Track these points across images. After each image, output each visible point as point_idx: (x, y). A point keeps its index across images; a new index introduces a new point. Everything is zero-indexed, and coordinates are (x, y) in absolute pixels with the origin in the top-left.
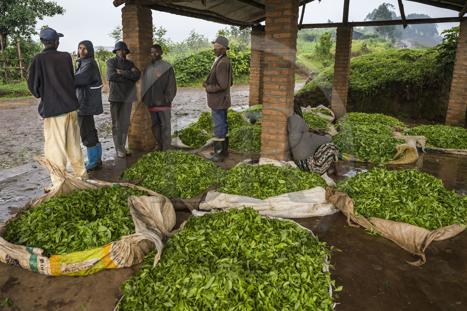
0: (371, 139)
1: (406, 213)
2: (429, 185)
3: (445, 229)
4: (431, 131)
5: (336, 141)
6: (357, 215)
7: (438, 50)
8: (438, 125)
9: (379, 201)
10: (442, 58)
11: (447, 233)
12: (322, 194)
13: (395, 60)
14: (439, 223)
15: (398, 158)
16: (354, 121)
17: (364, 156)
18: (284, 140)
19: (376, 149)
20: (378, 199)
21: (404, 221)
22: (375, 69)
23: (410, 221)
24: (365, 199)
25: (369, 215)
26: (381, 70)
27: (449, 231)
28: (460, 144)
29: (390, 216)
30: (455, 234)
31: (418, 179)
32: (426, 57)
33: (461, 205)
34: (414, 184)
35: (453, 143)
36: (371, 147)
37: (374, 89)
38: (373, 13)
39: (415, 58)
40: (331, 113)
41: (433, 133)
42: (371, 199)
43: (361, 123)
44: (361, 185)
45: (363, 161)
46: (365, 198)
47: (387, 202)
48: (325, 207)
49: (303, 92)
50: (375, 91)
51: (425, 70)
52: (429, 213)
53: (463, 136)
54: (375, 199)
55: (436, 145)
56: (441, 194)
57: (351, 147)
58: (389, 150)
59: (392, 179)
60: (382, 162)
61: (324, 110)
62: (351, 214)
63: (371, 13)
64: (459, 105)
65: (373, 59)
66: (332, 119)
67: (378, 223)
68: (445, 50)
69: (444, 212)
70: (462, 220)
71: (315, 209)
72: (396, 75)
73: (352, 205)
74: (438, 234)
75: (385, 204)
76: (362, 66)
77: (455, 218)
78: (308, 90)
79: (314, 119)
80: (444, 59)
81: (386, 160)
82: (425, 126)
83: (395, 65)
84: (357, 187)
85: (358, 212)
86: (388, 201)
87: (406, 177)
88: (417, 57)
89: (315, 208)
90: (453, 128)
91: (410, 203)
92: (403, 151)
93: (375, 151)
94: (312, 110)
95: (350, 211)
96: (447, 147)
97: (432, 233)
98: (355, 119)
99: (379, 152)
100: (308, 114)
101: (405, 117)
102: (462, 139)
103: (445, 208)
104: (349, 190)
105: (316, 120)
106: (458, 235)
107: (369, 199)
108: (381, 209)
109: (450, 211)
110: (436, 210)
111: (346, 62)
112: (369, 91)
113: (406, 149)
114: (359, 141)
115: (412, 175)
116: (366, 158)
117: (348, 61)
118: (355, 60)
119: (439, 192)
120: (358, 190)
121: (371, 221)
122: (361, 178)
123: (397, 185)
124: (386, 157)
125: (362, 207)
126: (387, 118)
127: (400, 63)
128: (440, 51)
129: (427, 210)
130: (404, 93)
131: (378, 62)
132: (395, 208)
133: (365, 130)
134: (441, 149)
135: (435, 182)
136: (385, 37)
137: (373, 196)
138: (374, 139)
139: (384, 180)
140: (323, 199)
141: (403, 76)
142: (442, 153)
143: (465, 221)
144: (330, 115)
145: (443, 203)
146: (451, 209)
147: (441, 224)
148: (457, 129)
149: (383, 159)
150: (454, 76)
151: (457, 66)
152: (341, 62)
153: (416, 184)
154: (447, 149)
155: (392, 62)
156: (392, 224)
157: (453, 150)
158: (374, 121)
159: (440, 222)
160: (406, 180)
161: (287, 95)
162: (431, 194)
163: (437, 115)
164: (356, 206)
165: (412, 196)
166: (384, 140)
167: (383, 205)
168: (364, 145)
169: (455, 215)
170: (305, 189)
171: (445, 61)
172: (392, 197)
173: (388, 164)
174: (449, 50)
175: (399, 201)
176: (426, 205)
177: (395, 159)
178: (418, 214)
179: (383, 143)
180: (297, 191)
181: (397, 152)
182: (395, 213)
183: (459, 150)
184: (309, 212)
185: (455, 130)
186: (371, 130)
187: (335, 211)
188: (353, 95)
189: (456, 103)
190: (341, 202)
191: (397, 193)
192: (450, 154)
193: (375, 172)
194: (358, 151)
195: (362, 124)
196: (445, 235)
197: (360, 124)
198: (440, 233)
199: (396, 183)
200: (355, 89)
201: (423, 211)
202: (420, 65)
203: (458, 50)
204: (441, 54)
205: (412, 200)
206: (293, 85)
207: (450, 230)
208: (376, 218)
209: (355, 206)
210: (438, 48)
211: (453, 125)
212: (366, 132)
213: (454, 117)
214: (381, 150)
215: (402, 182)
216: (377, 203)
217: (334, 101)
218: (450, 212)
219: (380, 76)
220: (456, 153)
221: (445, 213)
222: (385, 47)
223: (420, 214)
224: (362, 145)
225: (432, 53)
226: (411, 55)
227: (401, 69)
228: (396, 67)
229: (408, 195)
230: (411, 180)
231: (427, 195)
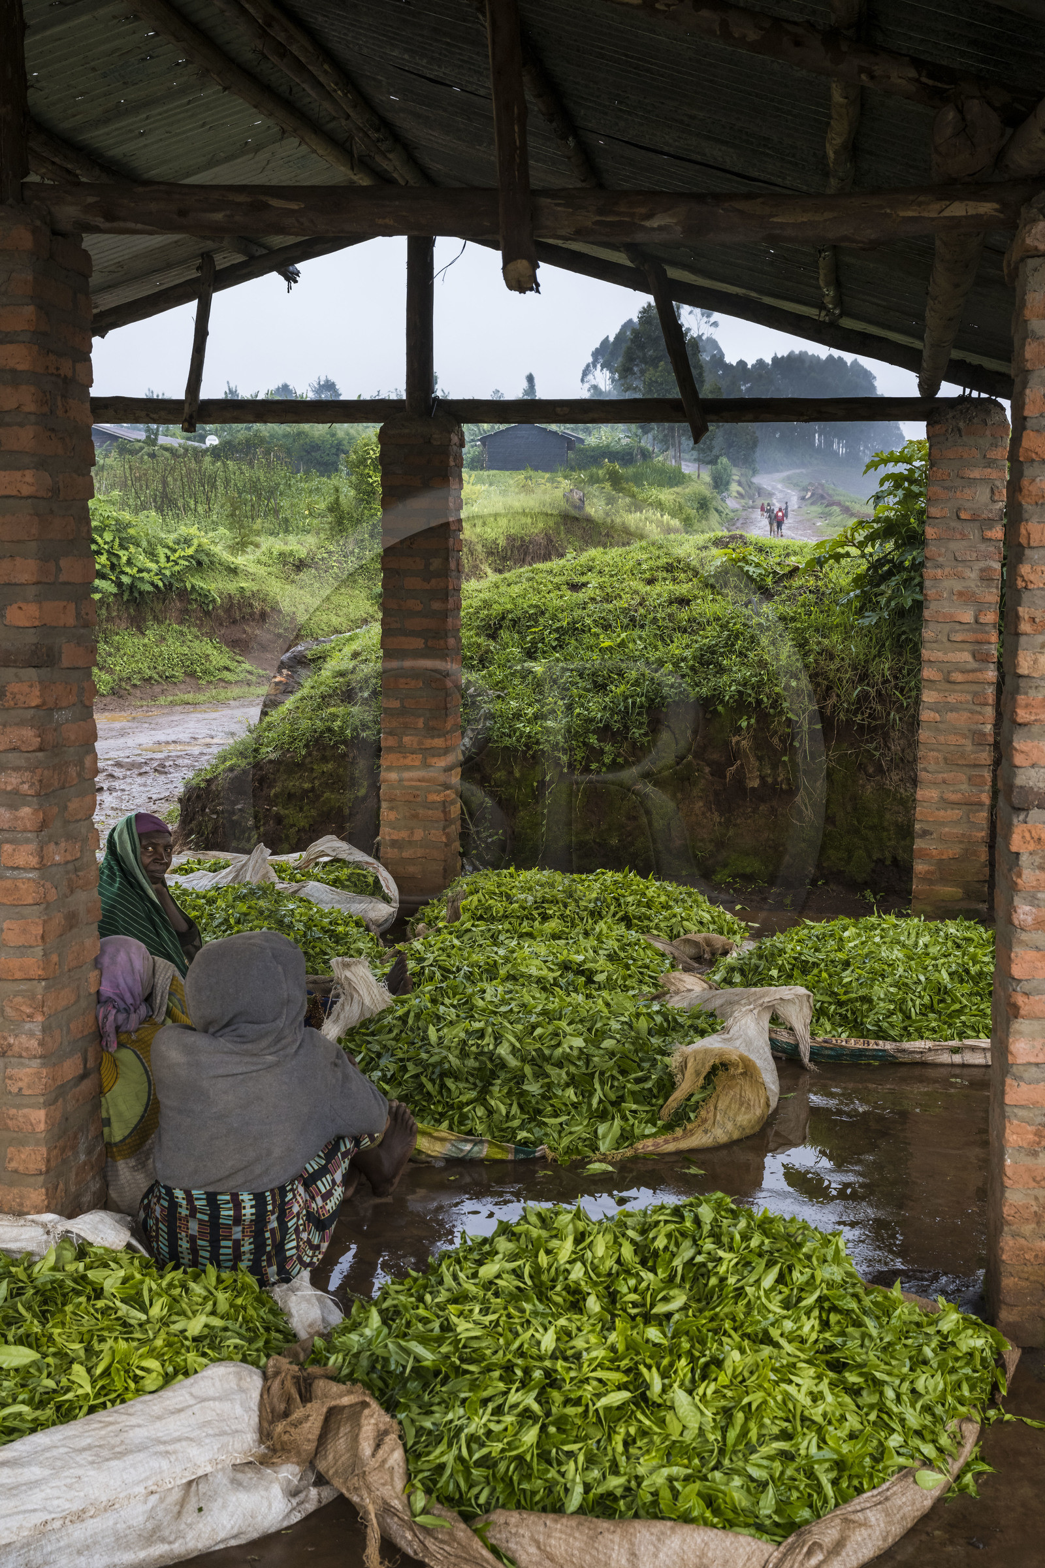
0: (551, 1028)
1: (669, 1456)
2: (781, 1279)
3: (846, 1520)
4: (841, 956)
5: (376, 1048)
6: (425, 1511)
7: (861, 545)
8: (873, 919)
9: (536, 1407)
10: (878, 585)
11: (859, 1535)
12: (239, 1411)
13: (683, 589)
14: (819, 1488)
15: (679, 1119)
16: (493, 919)
17: (516, 1123)
18: (39, 1088)
19: (572, 1081)
20: (529, 1400)
21: (653, 1512)
22: (597, 635)
23: (683, 1506)
24: (461, 1411)
25: (482, 1500)
26: (622, 644)
27: (865, 1524)
28: (960, 1012)
29: (587, 1488)
30: (897, 1530)
31: (731, 1249)
32: (817, 578)
33: (925, 1362)
34: (713, 1281)
35: (931, 1008)
36: (549, 1069)
37: (593, 740)
38: (618, 337)
39: (769, 580)
40: (377, 881)
41: (847, 964)
42: (491, 1406)
43: (525, 927)
44: (447, 1327)
45: (510, 1157)
46: (464, 1401)
47: (571, 1411)
48: (247, 1489)
49: (243, 763)
50: (602, 752)
51: (814, 641)
52: (777, 1438)
53: (974, 970)
54: (513, 1398)
55: (856, 1026)
56: (834, 1318)
57: (450, 1083)
58: (638, 1081)
59: (610, 1263)
60: (604, 1146)
61: (344, 863)
62: (386, 1509)
63: (611, 339)
64: (955, 814)
65: (584, 585)
66: (382, 911)
67: (526, 1541)
68: (890, 546)
69: (843, 1418)
70: (928, 1450)
71: (190, 1516)
72: (692, 668)
73: (397, 1456)
74: (809, 1553)
75: (562, 1423)
76: (534, 618)
77: (895, 1441)
78: (269, 753)
79: (280, 923)
80: (887, 589)
81: (626, 1137)
82: (819, 927)
83: (684, 615)
84: (424, 1340)
85: (428, 1492)
86: (577, 1402)
87: (677, 1245)
88: (779, 579)
89: (193, 1504)
90: (938, 930)
91: (680, 1397)
92: (701, 1081)
93: (570, 1093)
94: (280, 870)
95: (386, 1492)
96: (906, 1034)
97: (785, 1555)
98: (498, 906)
99: (592, 1093)
100: (252, 892)
101: (748, 878)
102: (967, 988)
103: (847, 1399)
104: (386, 1360)
105: (290, 926)
106: (911, 1533)
107: (485, 1402)
108: (544, 1457)
109: (871, 1407)
110: (804, 1419)
111: (436, 606)
112: (571, 749)
113: (714, 1070)
114: (488, 1040)
115: (707, 1228)
116: (522, 1135)
117: (445, 599)
118: (503, 589)
119: (822, 1308)
120: (428, 1357)
121: (496, 1537)
122: (455, 1277)
123: (634, 1297)
124: (624, 1118)
125: (449, 1458)
126: (650, 893)
127: (706, 607)
128: (869, 549)
129: (762, 1426)
130: (733, 755)
131: (608, 599)
132: (610, 1439)
133: (534, 971)
134: (883, 1045)
135: (809, 1257)
136: (679, 459)
137: (501, 1386)
138: (563, 1024)
139: (573, 1276)
140: (246, 1441)
141: (721, 670)
142: (889, 1063)
143: (940, 1450)
144: (375, 890)
145: (838, 1367)
146: (874, 1399)
147: (829, 1490)
148: (952, 930)
149: (608, 1132)
150: (927, 673)
151: (932, 625)
152: (414, 604)
153: (723, 1280)
154: (907, 1045)
155: (671, 603)
156: (593, 1538)
157: (929, 1044)
158: (592, 914)
159: (825, 1479)
160: (678, 1263)
161: (44, 825)
162: (788, 1325)
163: (880, 861)
164: (419, 1456)
165: (693, 1360)
166: (615, 1026)
167: (552, 1429)
168: (513, 1062)
169: (896, 1426)
170: (139, 1391)
171: (889, 600)
172: (599, 1374)
173: (635, 1159)
174: (904, 544)
175: (625, 1395)
176: (755, 1398)
177: (669, 1127)
178: (722, 1452)
179: (608, 1043)
180: (92, 1410)
181: (673, 1086)
182: (615, 1470)
183: (955, 1043)
184: (152, 1536)
185: (947, 937)
186: (566, 967)
187: (314, 1497)
188: (500, 775)
189: (946, 803)
190: (340, 1444)
191: (621, 1347)
192: (920, 1066)
193: (527, 1234)
194: (485, 1104)
195: (530, 935)
196: (850, 1547)
197: (521, 936)
198: (820, 1546)
199: (632, 1282)
200: (507, 742)
201: (744, 1432)
202: (793, 619)
203: (932, 550)
204: (875, 566)
205: (693, 1381)
206: (81, 763)
207: (873, 1516)
208: (514, 1517)
209: (412, 1454)
210: (860, 536)
211: (943, 912)
212: (539, 981)
213: (944, 871)
214: (602, 1083)
215: (662, 1274)
216: (521, 1425)
217: (392, 816)
218: (873, 1417)
219: (621, 674)
220: (945, 1058)
221: (853, 1422)
222: (681, 508)
223: (735, 1452)
224: (503, 1065)
225: (837, 557)
226: (751, 569)
227: (710, 636)
228: (692, 627)
229: (674, 1352)
230: (699, 1259)
231: (767, 1339)
